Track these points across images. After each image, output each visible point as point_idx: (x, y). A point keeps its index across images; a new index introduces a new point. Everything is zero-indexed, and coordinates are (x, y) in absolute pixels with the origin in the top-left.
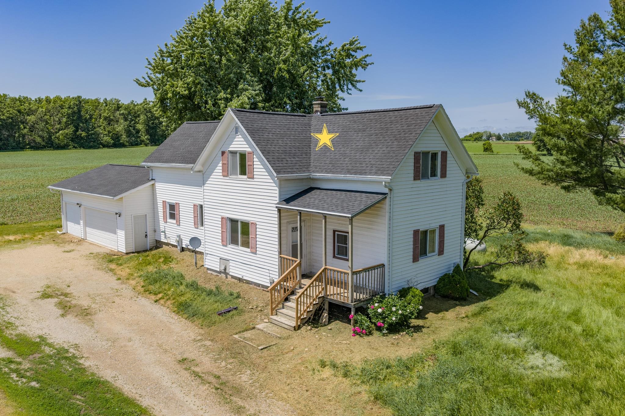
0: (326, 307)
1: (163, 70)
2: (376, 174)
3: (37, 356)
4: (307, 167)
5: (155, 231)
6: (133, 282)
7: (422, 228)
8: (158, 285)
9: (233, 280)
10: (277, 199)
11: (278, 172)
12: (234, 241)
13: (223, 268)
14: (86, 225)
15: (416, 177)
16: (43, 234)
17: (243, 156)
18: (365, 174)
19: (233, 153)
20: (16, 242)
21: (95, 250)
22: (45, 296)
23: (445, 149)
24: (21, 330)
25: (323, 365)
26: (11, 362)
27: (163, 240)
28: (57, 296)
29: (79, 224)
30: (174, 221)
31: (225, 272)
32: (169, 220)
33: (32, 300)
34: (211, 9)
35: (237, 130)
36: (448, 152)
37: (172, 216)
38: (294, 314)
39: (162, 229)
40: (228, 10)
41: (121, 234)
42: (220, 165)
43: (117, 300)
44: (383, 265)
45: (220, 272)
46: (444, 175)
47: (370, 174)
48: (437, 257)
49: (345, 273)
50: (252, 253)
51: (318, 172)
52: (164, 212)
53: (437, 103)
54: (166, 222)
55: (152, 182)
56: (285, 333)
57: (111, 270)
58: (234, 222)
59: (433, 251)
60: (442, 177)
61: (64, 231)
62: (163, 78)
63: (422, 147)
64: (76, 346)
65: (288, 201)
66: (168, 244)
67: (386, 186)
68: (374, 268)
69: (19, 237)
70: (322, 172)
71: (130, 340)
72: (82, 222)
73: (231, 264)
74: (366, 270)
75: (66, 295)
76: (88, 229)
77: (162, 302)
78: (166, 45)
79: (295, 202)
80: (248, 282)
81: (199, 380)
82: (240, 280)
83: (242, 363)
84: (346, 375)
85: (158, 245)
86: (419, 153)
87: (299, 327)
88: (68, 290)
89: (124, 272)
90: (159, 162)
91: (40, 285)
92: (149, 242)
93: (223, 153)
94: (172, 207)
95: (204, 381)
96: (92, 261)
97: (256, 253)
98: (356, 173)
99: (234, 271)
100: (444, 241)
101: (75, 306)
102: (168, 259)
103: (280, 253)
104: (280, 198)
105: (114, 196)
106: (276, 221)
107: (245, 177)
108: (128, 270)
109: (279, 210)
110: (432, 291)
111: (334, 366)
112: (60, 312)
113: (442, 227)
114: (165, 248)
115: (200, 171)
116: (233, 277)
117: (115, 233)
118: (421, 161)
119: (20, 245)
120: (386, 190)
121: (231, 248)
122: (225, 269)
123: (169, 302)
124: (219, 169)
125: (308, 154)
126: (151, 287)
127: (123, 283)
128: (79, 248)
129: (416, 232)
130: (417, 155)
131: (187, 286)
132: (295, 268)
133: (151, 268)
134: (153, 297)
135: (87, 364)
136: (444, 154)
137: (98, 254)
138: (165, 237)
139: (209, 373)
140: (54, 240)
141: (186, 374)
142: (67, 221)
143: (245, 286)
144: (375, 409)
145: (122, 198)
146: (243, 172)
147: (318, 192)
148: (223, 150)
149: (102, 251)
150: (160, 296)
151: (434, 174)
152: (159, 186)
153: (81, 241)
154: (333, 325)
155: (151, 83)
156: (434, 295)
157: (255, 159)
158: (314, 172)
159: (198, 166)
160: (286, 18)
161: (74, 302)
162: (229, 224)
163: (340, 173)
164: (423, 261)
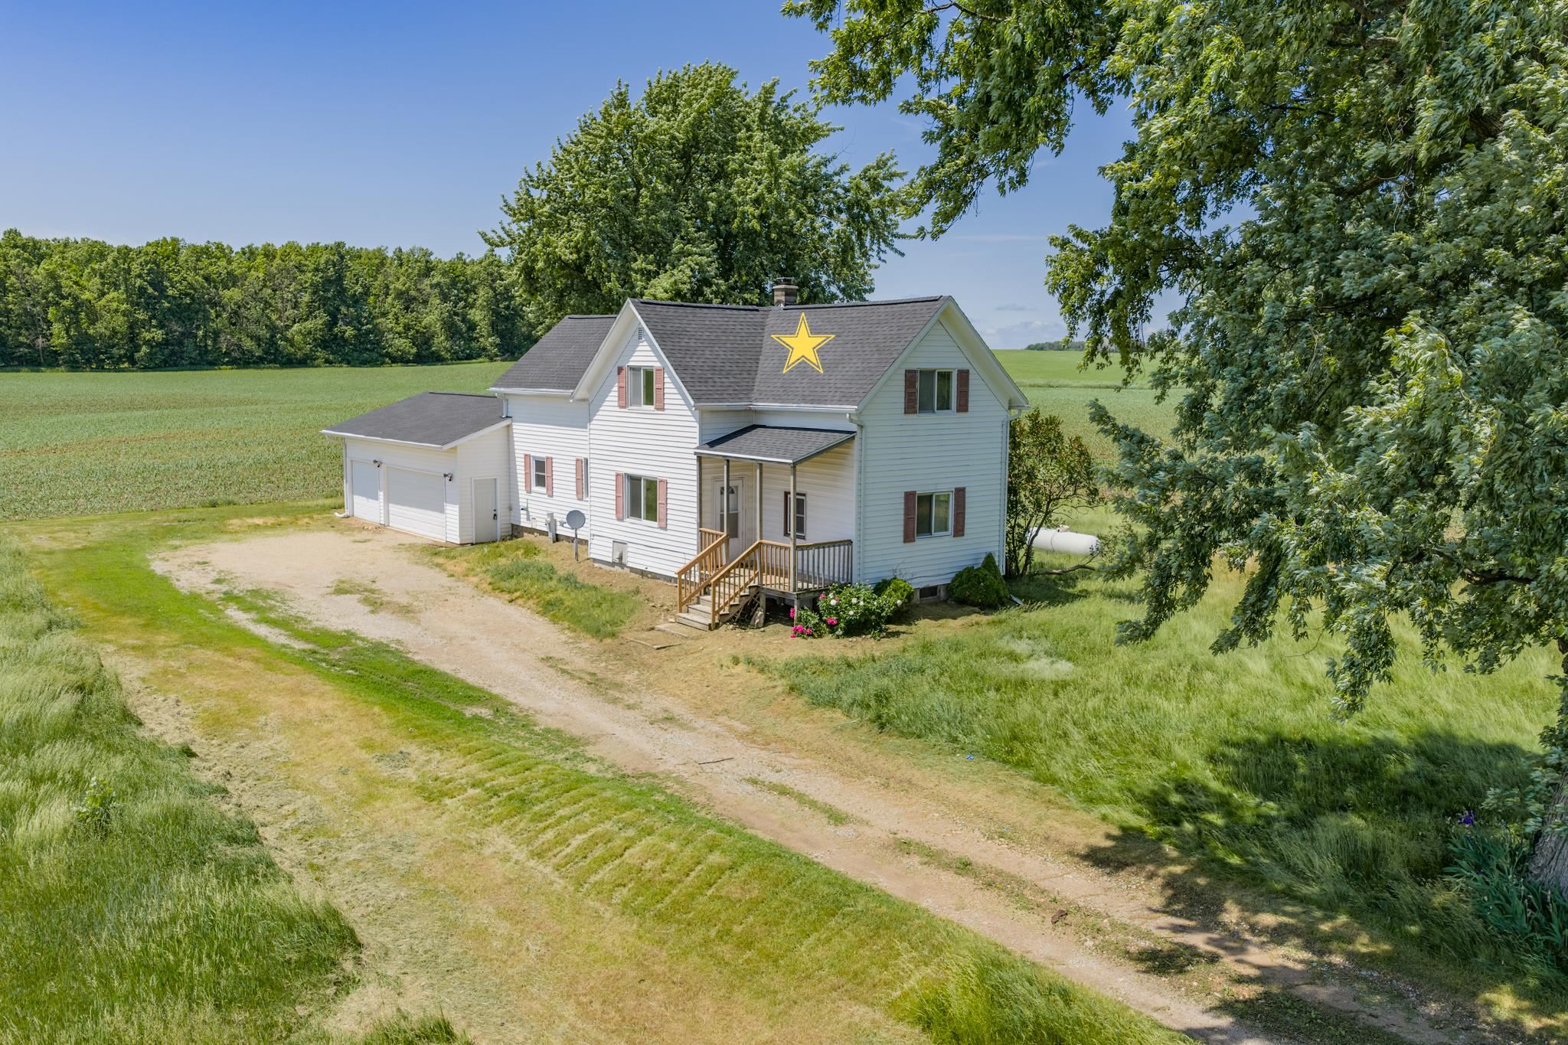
0: (762, 602)
1: (532, 215)
2: (840, 402)
3: (347, 648)
4: (747, 392)
5: (510, 509)
6: (475, 580)
7: (921, 490)
8: (514, 581)
9: (633, 575)
10: (697, 441)
11: (697, 399)
12: (635, 512)
13: (617, 556)
14: (388, 500)
15: (910, 408)
16: (311, 518)
17: (649, 375)
18: (825, 402)
19: (635, 369)
20: (266, 527)
21: (408, 541)
22: (339, 591)
23: (965, 366)
24: (319, 624)
25: (736, 661)
26: (315, 652)
27: (524, 523)
28: (358, 592)
29: (376, 498)
30: (543, 490)
31: (620, 562)
32: (535, 488)
33: (323, 596)
34: (622, 102)
35: (641, 330)
36: (971, 371)
37: (541, 481)
38: (709, 609)
39: (523, 504)
40: (656, 102)
41: (452, 511)
42: (616, 388)
43: (452, 599)
44: (850, 542)
45: (613, 564)
46: (963, 407)
47: (832, 402)
48: (951, 538)
49: (786, 548)
50: (661, 528)
51: (762, 400)
52: (527, 474)
53: (945, 294)
54: (529, 492)
55: (507, 422)
56: (695, 633)
57: (438, 565)
58: (634, 480)
59: (946, 529)
60: (958, 411)
61: (347, 513)
62: (530, 231)
63: (920, 363)
64: (399, 642)
65: (712, 444)
66: (532, 531)
67: (851, 420)
68: (833, 544)
69: (270, 520)
70: (767, 400)
71: (473, 639)
72: (381, 494)
73: (630, 548)
74: (818, 546)
75: (373, 591)
76: (393, 508)
77: (520, 601)
78: (539, 165)
79: (723, 446)
80: (655, 576)
81: (567, 677)
82: (643, 573)
83: (630, 664)
84: (762, 671)
85: (516, 531)
86: (915, 372)
87: (717, 626)
88: (374, 586)
89: (461, 566)
90: (520, 385)
91: (330, 579)
92: (501, 526)
93: (620, 370)
94: (541, 465)
95: (572, 676)
96: (404, 554)
97: (665, 529)
98: (812, 402)
99: (634, 560)
100: (964, 513)
101: (388, 603)
102: (531, 550)
103: (700, 525)
104: (701, 440)
105: (444, 444)
106: (694, 475)
107: (651, 408)
108: (465, 565)
109: (700, 459)
110: (942, 594)
111: (749, 662)
112: (368, 609)
113: (960, 493)
114: (527, 536)
115: (584, 400)
116: (633, 570)
117: (442, 510)
118: (918, 385)
119: (277, 532)
120: (854, 427)
121: (630, 521)
122: (621, 558)
123: (531, 602)
124: (613, 395)
125: (752, 372)
126: (503, 584)
127: (458, 580)
128: (378, 537)
129: (909, 496)
130: (910, 376)
131: (559, 580)
132: (719, 544)
133: (502, 561)
134: (507, 597)
135: (416, 658)
136: (964, 375)
137: (412, 546)
138: (528, 519)
139: (582, 671)
140: (333, 525)
141: (552, 671)
142: (353, 493)
143: (651, 582)
144: (788, 700)
145: (455, 448)
146: (649, 400)
147: (760, 431)
148: (620, 364)
149: (419, 541)
150: (518, 594)
151: (944, 405)
152: (518, 428)
153: (380, 528)
154: (771, 628)
155: (508, 240)
156: (945, 601)
157: (667, 380)
158: (756, 400)
159: (581, 391)
160: (762, 117)
161: (385, 599)
162: (627, 484)
163: (792, 401)
164: (922, 544)
